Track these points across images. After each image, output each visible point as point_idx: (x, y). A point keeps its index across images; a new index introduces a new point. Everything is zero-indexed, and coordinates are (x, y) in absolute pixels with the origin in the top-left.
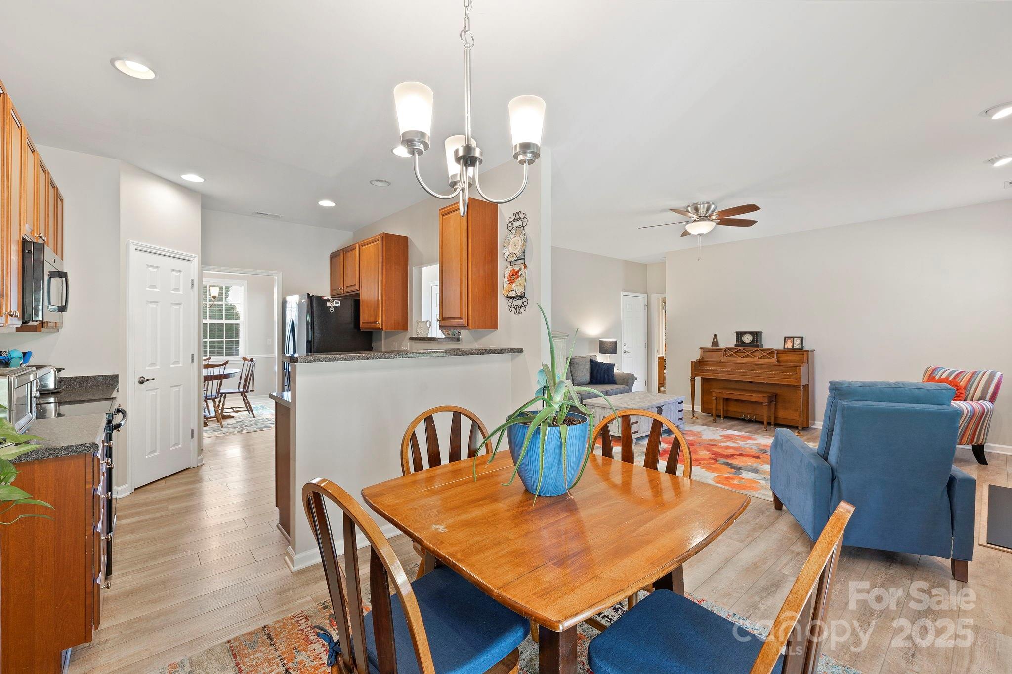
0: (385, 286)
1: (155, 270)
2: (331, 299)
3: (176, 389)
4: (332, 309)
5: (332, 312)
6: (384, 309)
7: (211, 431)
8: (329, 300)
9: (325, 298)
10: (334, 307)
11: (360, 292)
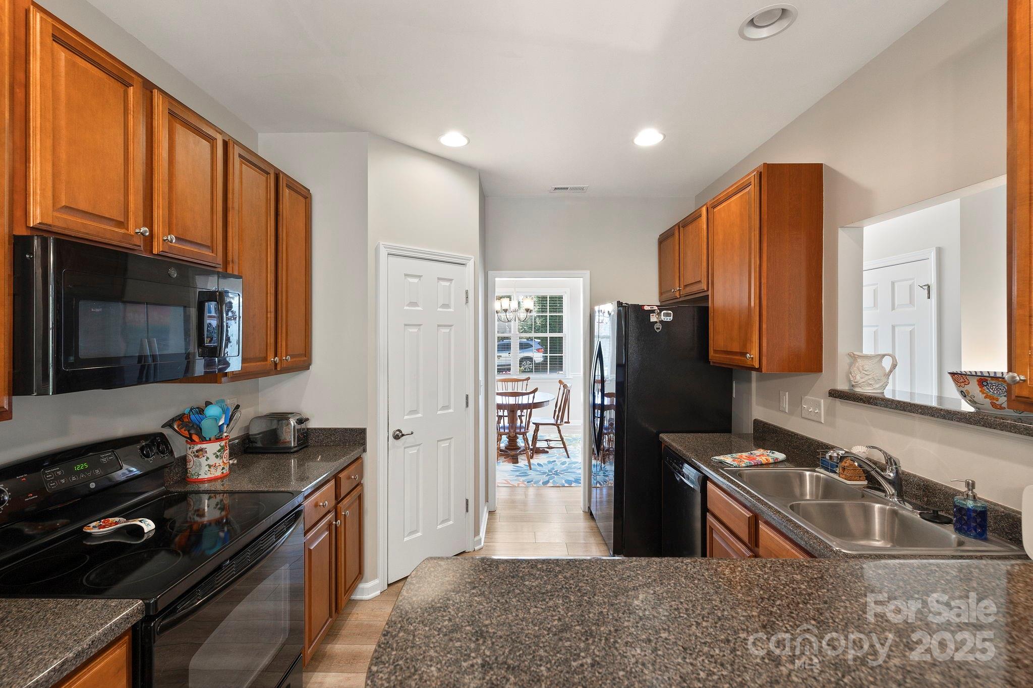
0: (767, 278)
1: (415, 280)
2: (656, 308)
3: (445, 444)
4: (659, 325)
5: (658, 331)
6: (764, 326)
7: (518, 473)
8: (653, 311)
9: (646, 308)
10: (662, 322)
11: (710, 293)
